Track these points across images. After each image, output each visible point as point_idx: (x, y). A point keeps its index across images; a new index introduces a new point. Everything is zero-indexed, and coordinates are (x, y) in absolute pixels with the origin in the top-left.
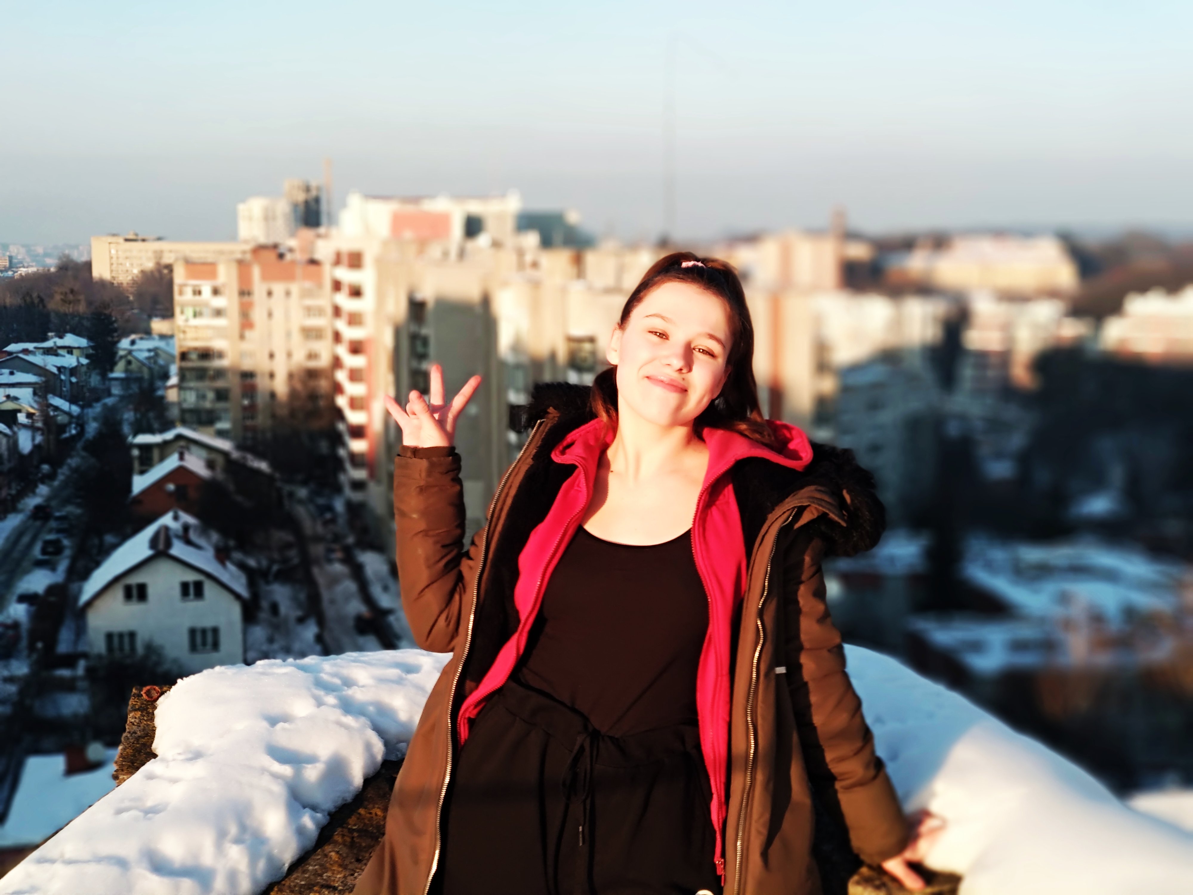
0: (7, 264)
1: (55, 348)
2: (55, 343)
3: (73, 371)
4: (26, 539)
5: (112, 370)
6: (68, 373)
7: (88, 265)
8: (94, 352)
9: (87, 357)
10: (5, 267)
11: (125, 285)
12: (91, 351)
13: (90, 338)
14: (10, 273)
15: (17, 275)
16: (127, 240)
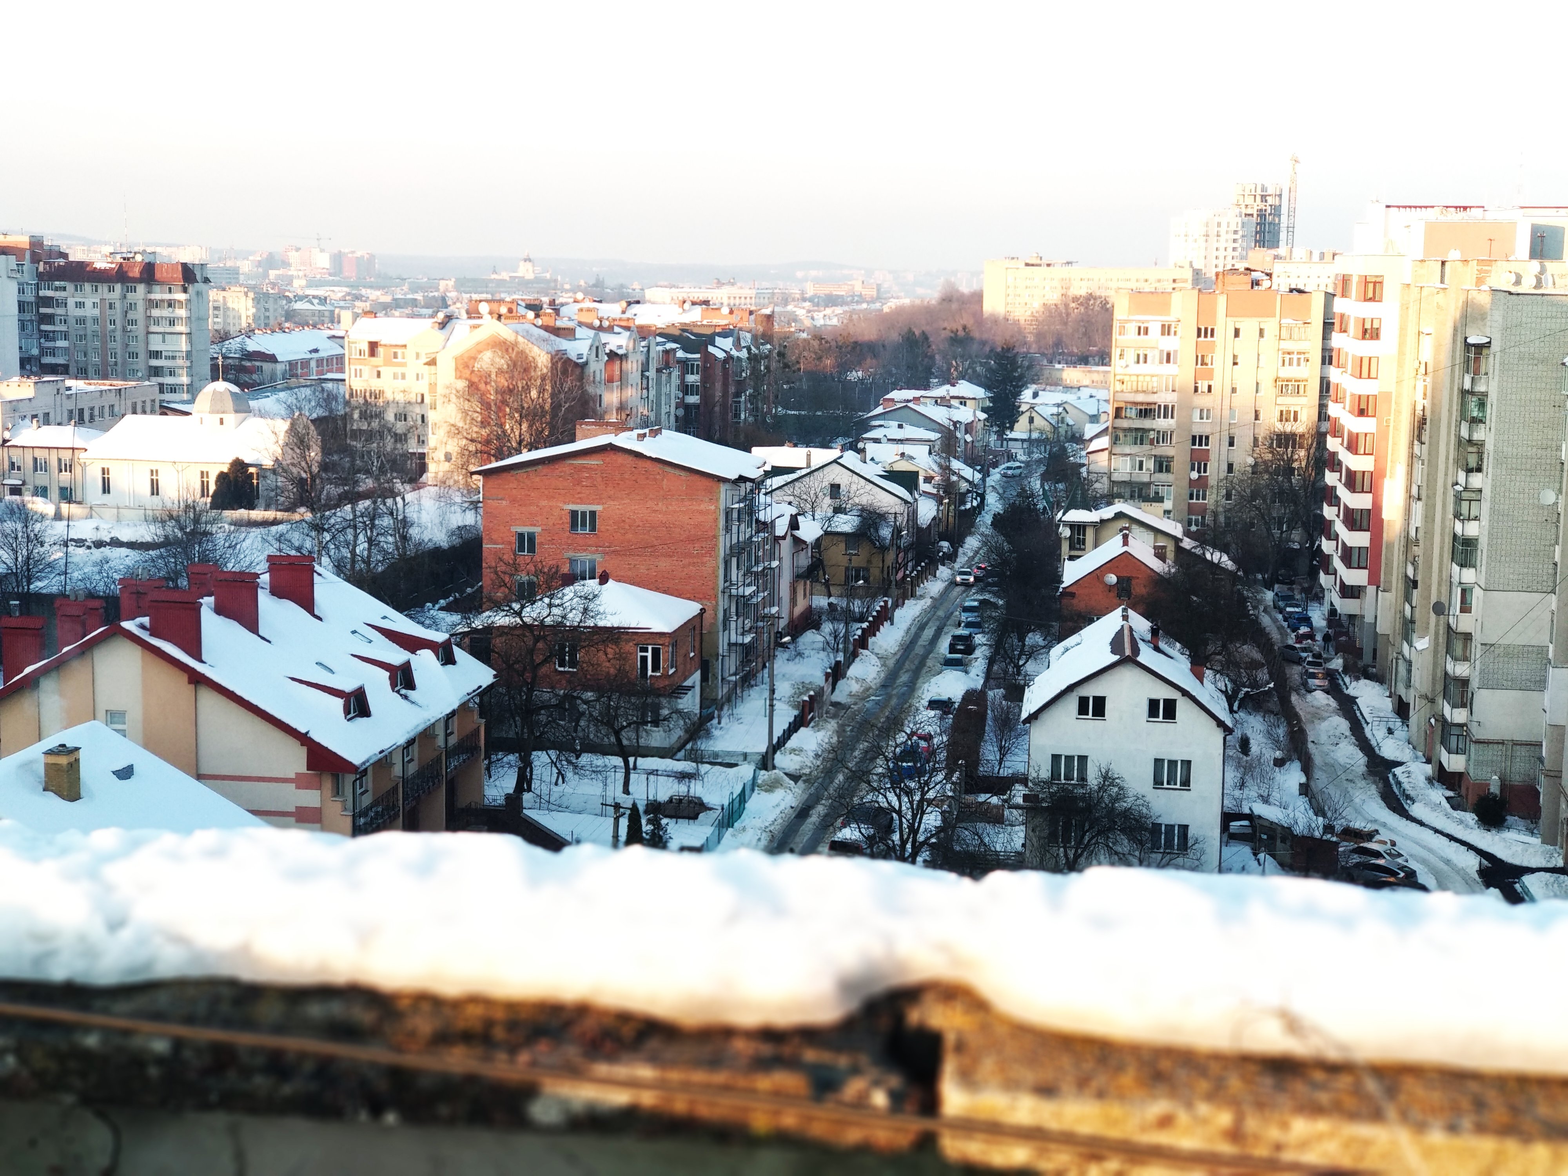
0: (875, 293)
1: (948, 398)
2: (948, 391)
3: (969, 428)
4: (929, 633)
5: (1011, 429)
6: (963, 428)
7: (978, 297)
8: (991, 405)
9: (984, 410)
10: (872, 297)
11: (1022, 322)
12: (988, 404)
13: (987, 387)
14: (878, 305)
15: (886, 309)
16: (1027, 265)
